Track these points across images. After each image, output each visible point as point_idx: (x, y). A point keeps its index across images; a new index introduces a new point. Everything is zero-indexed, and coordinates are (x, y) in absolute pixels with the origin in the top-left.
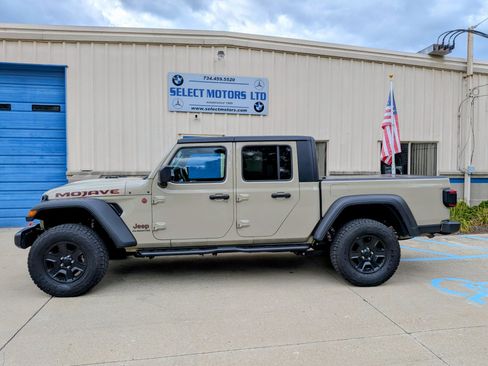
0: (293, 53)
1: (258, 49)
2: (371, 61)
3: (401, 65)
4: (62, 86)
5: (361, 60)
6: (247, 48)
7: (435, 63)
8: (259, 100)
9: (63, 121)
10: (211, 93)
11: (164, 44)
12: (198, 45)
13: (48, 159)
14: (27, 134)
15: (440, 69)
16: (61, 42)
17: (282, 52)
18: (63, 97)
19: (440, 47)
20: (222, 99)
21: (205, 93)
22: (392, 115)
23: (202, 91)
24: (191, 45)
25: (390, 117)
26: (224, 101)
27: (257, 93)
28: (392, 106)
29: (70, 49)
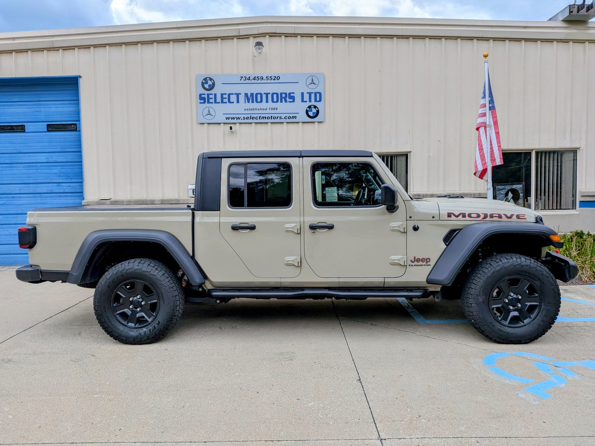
0: (358, 36)
1: (311, 36)
2: (471, 39)
3: (519, 40)
4: (76, 100)
5: (456, 38)
6: (295, 35)
7: (575, 32)
8: (313, 103)
9: (79, 142)
10: (251, 98)
11: (191, 40)
12: (231, 38)
13: (65, 187)
14: (42, 158)
15: (582, 42)
16: (72, 48)
17: (343, 36)
18: (78, 113)
19: (580, 8)
20: (264, 105)
21: (242, 98)
22: (488, 112)
23: (238, 95)
24: (223, 38)
25: (484, 115)
26: (266, 106)
27: (310, 94)
28: (488, 98)
29: (83, 56)
